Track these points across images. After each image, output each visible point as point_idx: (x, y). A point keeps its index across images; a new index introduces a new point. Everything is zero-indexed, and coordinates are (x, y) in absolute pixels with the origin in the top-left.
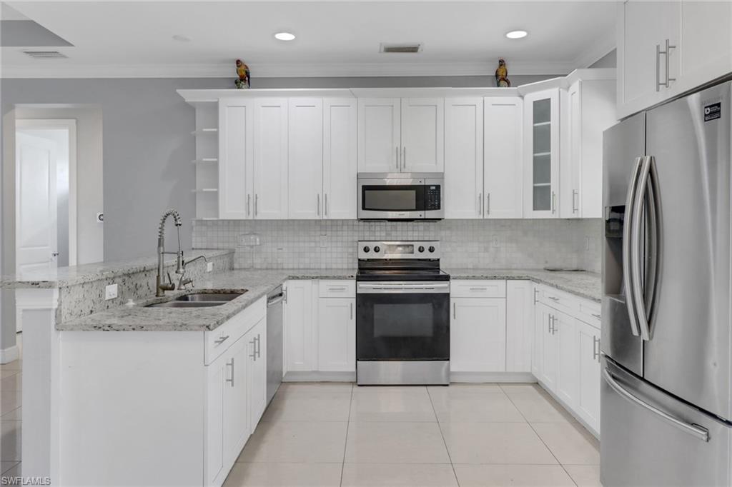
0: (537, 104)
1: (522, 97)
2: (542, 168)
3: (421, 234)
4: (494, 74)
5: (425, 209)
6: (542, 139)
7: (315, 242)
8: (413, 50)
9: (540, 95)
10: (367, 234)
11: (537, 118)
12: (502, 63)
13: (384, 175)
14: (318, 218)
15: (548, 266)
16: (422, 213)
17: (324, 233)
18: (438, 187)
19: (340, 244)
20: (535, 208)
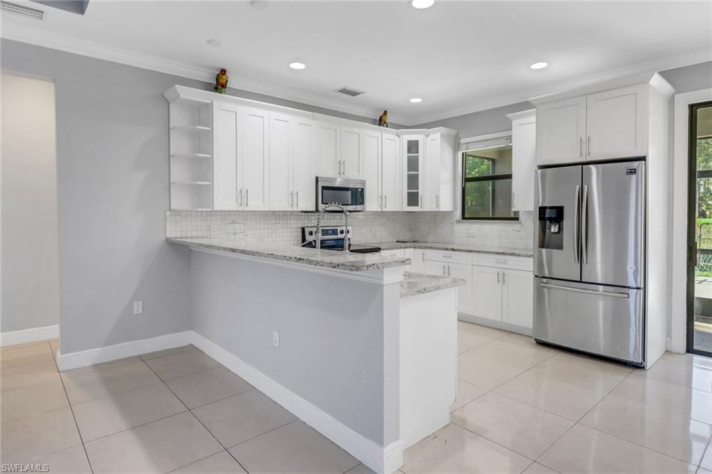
0: (410, 142)
1: (399, 136)
2: (413, 181)
3: (338, 221)
4: (378, 119)
5: (356, 204)
6: (413, 164)
7: (272, 229)
8: (354, 94)
9: (413, 137)
10: (306, 222)
11: (409, 151)
12: (385, 112)
13: (334, 180)
14: (291, 209)
15: (398, 240)
16: (354, 206)
17: (278, 221)
18: (363, 189)
19: (289, 230)
20: (409, 205)
